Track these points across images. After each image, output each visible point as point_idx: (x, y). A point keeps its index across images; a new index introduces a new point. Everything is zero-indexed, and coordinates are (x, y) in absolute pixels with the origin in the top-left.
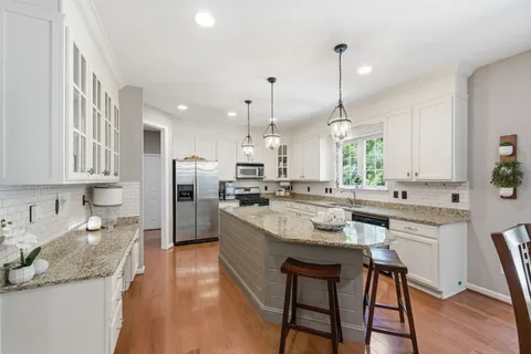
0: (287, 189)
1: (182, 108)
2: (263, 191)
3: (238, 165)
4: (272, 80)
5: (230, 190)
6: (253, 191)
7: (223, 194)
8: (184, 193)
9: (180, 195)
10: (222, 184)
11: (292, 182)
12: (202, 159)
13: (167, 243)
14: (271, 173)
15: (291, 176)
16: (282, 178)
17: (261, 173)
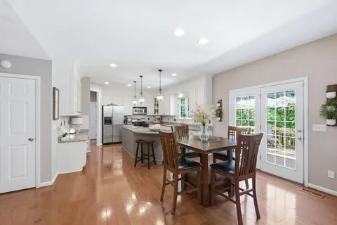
0: (159, 119)
1: (107, 83)
2: (147, 121)
3: (134, 108)
4: (141, 76)
5: (129, 120)
6: (141, 120)
7: (126, 121)
8: (107, 121)
9: (106, 122)
10: (126, 117)
11: (162, 116)
12: (116, 105)
13: (99, 144)
14: (150, 112)
15: (161, 113)
16: (156, 114)
17: (146, 111)
